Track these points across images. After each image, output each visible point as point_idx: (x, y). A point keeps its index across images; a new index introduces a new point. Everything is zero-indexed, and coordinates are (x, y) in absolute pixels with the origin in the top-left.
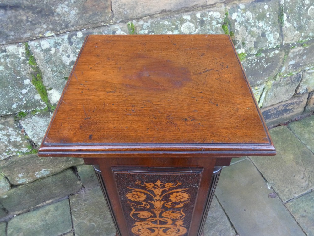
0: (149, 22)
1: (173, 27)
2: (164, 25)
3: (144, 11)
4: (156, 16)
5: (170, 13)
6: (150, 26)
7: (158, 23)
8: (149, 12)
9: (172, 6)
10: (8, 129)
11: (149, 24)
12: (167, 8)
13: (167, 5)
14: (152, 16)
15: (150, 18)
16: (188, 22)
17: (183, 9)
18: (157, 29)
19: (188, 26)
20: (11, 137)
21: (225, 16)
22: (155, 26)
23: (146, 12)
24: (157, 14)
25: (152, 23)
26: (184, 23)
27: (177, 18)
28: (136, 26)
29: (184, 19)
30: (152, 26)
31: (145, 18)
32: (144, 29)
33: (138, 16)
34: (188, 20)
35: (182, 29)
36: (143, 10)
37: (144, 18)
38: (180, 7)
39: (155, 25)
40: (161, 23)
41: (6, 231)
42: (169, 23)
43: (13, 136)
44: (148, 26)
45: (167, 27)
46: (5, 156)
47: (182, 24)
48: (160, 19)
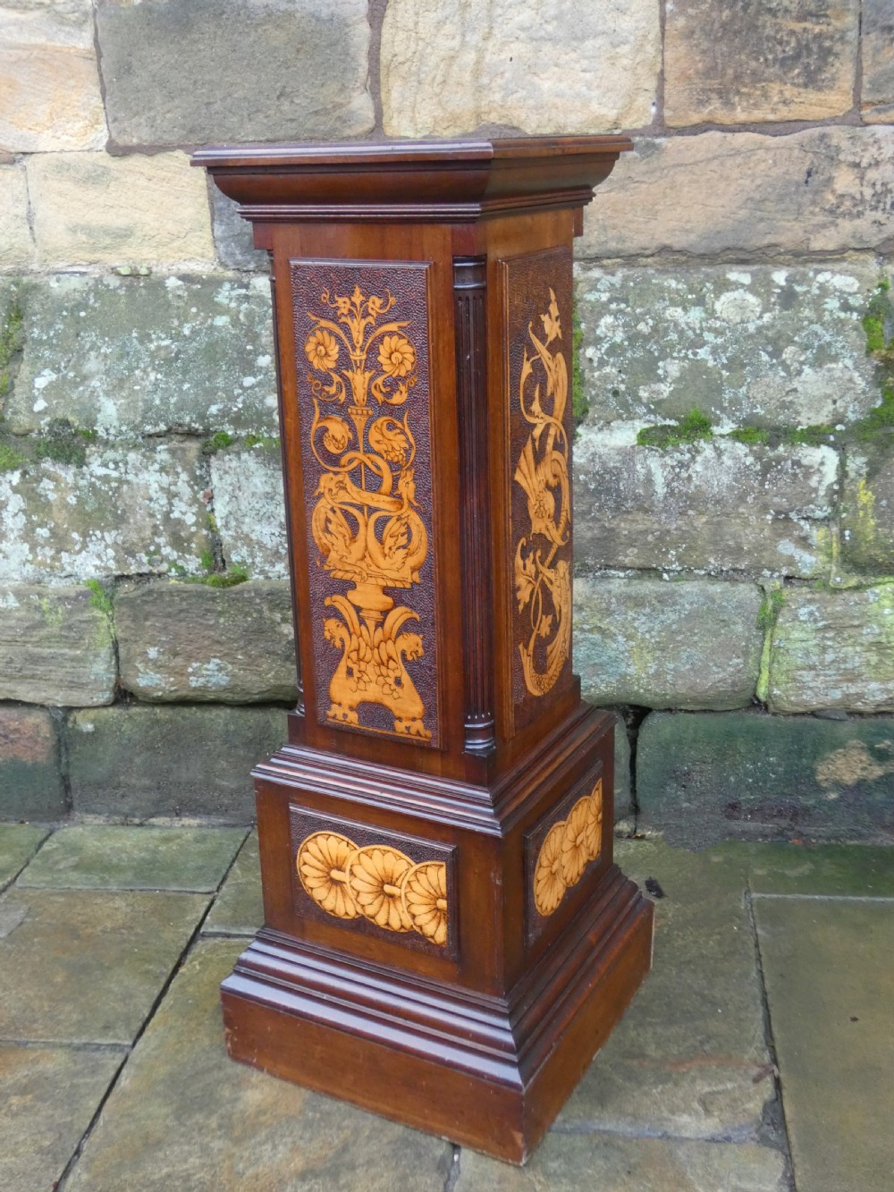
0: (619, 274)
1: (690, 297)
2: (662, 289)
3: (606, 242)
4: (643, 261)
5: (684, 258)
6: (618, 286)
7: (646, 280)
8: (620, 246)
9: (693, 237)
10: (177, 474)
11: (617, 279)
12: (678, 241)
13: (678, 233)
14: (630, 259)
15: (623, 266)
16: (741, 291)
17: (728, 252)
18: (638, 295)
19: (737, 302)
20: (176, 501)
21: (877, 292)
22: (633, 288)
23: (613, 245)
24: (648, 256)
25: (626, 279)
26: (728, 291)
27: (707, 275)
28: (579, 279)
29: (728, 280)
30: (623, 286)
31: (609, 261)
32: (599, 291)
33: (588, 252)
34: (743, 285)
35: (718, 306)
36: (603, 238)
37: (605, 262)
38: (717, 245)
39: (635, 284)
40: (654, 281)
41: (40, 845)
42: (680, 286)
43: (181, 500)
44: (612, 285)
45: (669, 293)
46: (140, 563)
47: (721, 293)
48: (653, 271)
